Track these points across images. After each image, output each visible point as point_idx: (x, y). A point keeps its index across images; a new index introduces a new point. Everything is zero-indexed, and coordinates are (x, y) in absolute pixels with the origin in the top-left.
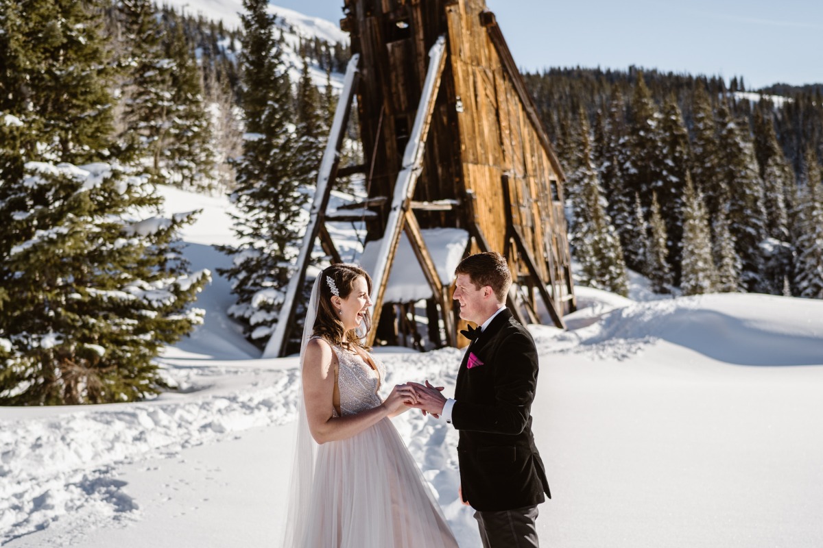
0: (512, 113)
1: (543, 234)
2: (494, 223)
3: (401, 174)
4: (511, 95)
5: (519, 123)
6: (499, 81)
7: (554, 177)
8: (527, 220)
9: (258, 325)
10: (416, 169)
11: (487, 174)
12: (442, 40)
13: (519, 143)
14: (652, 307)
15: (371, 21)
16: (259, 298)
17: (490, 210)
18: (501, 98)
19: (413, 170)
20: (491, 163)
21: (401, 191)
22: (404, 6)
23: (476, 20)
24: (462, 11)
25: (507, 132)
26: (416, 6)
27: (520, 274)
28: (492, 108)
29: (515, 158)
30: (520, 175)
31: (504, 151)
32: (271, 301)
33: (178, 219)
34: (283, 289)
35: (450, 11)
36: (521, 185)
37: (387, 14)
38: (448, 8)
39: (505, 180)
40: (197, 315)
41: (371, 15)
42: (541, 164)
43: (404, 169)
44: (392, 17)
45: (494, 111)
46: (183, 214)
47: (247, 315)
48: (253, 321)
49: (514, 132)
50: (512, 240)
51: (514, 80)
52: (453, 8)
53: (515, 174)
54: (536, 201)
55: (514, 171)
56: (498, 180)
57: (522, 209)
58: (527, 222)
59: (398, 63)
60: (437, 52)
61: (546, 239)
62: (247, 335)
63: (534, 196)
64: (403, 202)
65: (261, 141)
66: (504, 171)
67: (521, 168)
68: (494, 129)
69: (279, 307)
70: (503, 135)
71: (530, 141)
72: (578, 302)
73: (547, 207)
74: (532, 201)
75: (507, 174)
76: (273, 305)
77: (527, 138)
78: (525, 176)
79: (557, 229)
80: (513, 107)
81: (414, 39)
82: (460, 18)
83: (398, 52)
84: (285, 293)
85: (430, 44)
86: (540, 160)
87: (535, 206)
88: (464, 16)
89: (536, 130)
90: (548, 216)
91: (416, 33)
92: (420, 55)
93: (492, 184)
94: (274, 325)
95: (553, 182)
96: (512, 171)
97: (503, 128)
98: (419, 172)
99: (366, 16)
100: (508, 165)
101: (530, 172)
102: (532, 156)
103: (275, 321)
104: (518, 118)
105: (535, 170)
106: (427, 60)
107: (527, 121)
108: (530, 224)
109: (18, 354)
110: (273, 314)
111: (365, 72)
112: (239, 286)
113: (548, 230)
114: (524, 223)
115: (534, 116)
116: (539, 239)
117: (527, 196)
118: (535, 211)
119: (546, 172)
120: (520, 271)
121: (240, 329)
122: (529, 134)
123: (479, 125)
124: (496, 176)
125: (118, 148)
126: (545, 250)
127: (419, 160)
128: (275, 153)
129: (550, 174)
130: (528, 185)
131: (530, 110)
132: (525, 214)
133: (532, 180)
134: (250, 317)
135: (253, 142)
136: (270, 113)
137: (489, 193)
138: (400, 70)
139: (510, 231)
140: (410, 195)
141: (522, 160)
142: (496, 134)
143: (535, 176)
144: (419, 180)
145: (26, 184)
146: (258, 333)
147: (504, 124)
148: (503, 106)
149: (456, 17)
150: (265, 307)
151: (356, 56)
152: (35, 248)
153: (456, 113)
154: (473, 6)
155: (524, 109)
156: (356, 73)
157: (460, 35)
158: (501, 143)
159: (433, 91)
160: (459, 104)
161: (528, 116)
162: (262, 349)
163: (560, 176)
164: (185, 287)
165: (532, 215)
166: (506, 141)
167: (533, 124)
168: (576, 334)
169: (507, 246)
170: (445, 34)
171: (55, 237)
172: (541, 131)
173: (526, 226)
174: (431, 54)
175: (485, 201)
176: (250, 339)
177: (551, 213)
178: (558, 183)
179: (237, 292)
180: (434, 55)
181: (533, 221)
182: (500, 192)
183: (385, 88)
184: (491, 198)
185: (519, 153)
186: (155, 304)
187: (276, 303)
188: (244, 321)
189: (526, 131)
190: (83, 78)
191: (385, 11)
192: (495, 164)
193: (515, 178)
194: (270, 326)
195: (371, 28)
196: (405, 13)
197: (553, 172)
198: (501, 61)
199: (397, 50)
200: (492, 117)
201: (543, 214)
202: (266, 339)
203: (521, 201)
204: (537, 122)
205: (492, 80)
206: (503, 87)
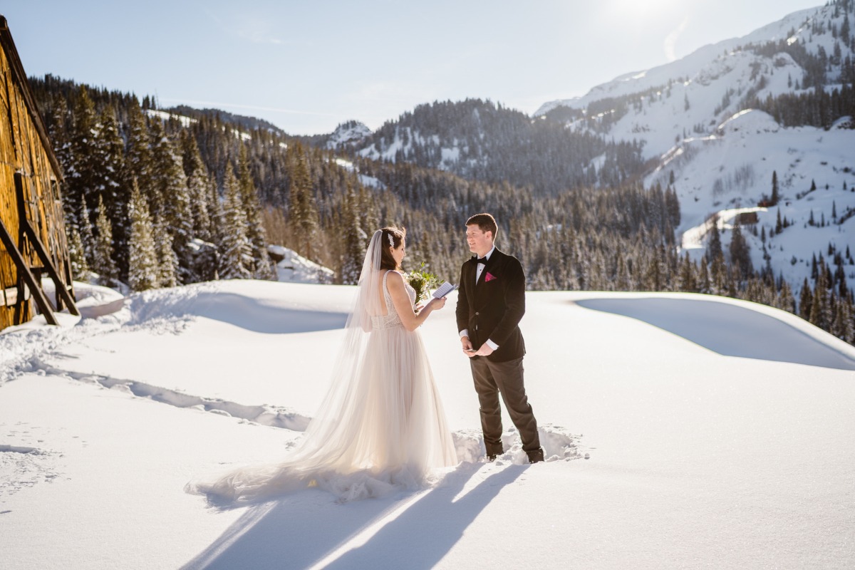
0: (21, 115)
1: (48, 229)
2: (10, 218)
4: (19, 97)
5: (25, 126)
6: (10, 84)
7: (54, 178)
8: (35, 216)
11: (4, 171)
13: (27, 144)
14: (174, 292)
17: (7, 206)
18: (12, 99)
20: (6, 162)
25: (17, 132)
27: (31, 267)
28: (5, 108)
29: (24, 158)
30: (28, 174)
31: (15, 150)
36: (29, 182)
39: (18, 178)
42: (44, 165)
45: (7, 112)
49: (22, 133)
50: (25, 235)
51: (21, 83)
53: (25, 173)
54: (41, 199)
55: (24, 170)
56: (12, 177)
57: (31, 205)
58: (35, 218)
61: (51, 235)
63: (40, 194)
66: (17, 170)
67: (28, 167)
68: (7, 128)
70: (15, 136)
71: (35, 143)
72: (76, 292)
73: (50, 205)
74: (38, 198)
75: (19, 172)
77: (32, 140)
78: (31, 176)
79: (58, 226)
80: (20, 109)
86: (42, 160)
87: (40, 204)
89: (40, 133)
90: (51, 213)
93: (8, 181)
95: (53, 182)
96: (22, 170)
97: (14, 129)
100: (19, 164)
101: (36, 172)
102: (37, 157)
104: (25, 120)
105: (39, 170)
107: (32, 124)
108: (37, 220)
113: (51, 226)
114: (33, 219)
115: (38, 119)
116: (45, 232)
117: (34, 194)
118: (41, 208)
119: (48, 172)
120: (32, 264)
122: (34, 137)
124: (11, 173)
126: (50, 244)
129: (50, 175)
130: (34, 183)
131: (35, 113)
132: (33, 210)
133: (37, 178)
137: (6, 188)
139: (24, 225)
141: (29, 159)
142: (8, 134)
143: (39, 176)
147: (15, 124)
148: (13, 108)
155: (29, 112)
158: (13, 143)
161: (33, 119)
163: (58, 176)
165: (39, 212)
166: (17, 141)
167: (36, 127)
168: (115, 317)
169: (21, 239)
172: (43, 134)
173: (35, 221)
175: (3, 196)
177: (53, 211)
178: (57, 183)
181: (39, 217)
182: (14, 188)
184: (8, 194)
185: (26, 153)
189: (31, 132)
192: (9, 162)
193: (24, 176)
197: (53, 173)
198: (10, 65)
200: (5, 117)
201: (47, 211)
203: (30, 198)
204: (40, 125)
205: (4, 81)
206: (13, 89)
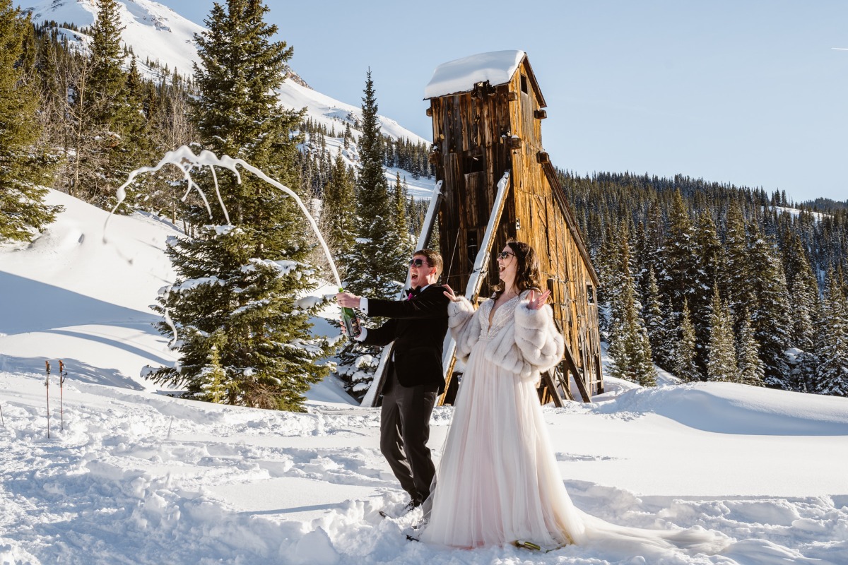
0: (558, 230)
1: (578, 329)
3: (472, 275)
4: (558, 216)
5: (563, 240)
6: (549, 205)
7: (590, 283)
8: (566, 317)
9: (357, 382)
10: (483, 272)
12: (507, 175)
13: (563, 255)
15: (453, 156)
16: (361, 361)
18: (551, 218)
19: (481, 273)
21: (472, 288)
22: (480, 147)
23: (534, 158)
24: (524, 153)
25: (554, 246)
26: (489, 147)
28: (543, 227)
29: (559, 266)
30: (563, 280)
31: (550, 261)
32: (369, 364)
33: (328, 299)
34: (378, 356)
35: (515, 153)
36: (563, 287)
37: (467, 152)
38: (513, 151)
39: (550, 284)
40: (332, 365)
41: (453, 152)
42: (580, 271)
43: (475, 271)
44: (470, 154)
45: (544, 230)
46: (331, 295)
47: (349, 374)
48: (354, 378)
49: (560, 246)
52: (516, 151)
53: (559, 279)
54: (575, 301)
55: (558, 277)
57: (562, 308)
59: (472, 189)
60: (503, 184)
61: (581, 333)
62: (347, 389)
63: (573, 297)
64: (472, 296)
65: (369, 244)
66: (550, 277)
67: (563, 274)
68: (543, 243)
69: (374, 369)
70: (551, 248)
71: (572, 254)
72: (605, 386)
73: (583, 307)
74: (571, 301)
75: (552, 278)
76: (370, 367)
77: (569, 251)
78: (566, 282)
79: (590, 326)
80: (559, 227)
81: (486, 172)
82: (522, 158)
83: (473, 181)
84: (379, 359)
85: (498, 177)
86: (579, 269)
87: (573, 305)
88: (525, 156)
89: (577, 245)
90: (583, 314)
91: (487, 168)
92: (490, 185)
94: (370, 382)
95: (589, 286)
96: (556, 277)
97: (550, 242)
98: (485, 275)
99: (449, 152)
100: (553, 272)
101: (571, 278)
102: (573, 265)
103: (371, 379)
104: (563, 234)
105: (574, 277)
106: (495, 190)
107: (571, 237)
108: (568, 320)
109: (231, 379)
110: (369, 375)
111: (446, 194)
112: (344, 352)
113: (583, 325)
114: (564, 319)
115: (576, 233)
116: (575, 332)
117: (567, 296)
118: (573, 310)
119: (584, 278)
121: (342, 384)
122: (571, 247)
123: (532, 240)
125: (293, 249)
126: (580, 341)
127: (486, 266)
128: (379, 254)
129: (587, 280)
130: (568, 288)
131: (573, 228)
132: (564, 312)
133: (572, 284)
134: (352, 375)
135: (363, 244)
136: (377, 223)
138: (474, 196)
140: (478, 292)
141: (564, 268)
142: (545, 247)
143: (574, 281)
144: (484, 281)
145: (242, 271)
146: (357, 388)
147: (552, 239)
148: (551, 225)
149: (519, 158)
150: (365, 368)
151: (441, 182)
152: (248, 311)
153: (515, 230)
154: (532, 149)
155: (568, 227)
156: (439, 195)
157: (521, 171)
158: (549, 255)
159: (499, 213)
160: (518, 223)
161: (572, 232)
162: (360, 401)
163: (595, 282)
164: (331, 344)
165: (571, 313)
166: (553, 253)
167: (575, 240)
170: (509, 170)
171: (261, 305)
172: (581, 246)
173: (566, 321)
174: (498, 186)
176: (350, 392)
177: (586, 312)
178: (593, 286)
179: (340, 357)
180: (501, 186)
181: (571, 317)
183: (461, 209)
185: (562, 262)
186: (311, 355)
187: (372, 366)
188: (346, 379)
189: (569, 245)
190: (279, 204)
191: (464, 150)
193: (558, 282)
194: (367, 383)
195: (453, 161)
196: (480, 152)
197: (589, 279)
198: (552, 190)
199: (472, 179)
200: (543, 233)
201: (580, 312)
202: (364, 392)
203: (562, 301)
204: (578, 238)
205: (544, 205)
206: (553, 210)
